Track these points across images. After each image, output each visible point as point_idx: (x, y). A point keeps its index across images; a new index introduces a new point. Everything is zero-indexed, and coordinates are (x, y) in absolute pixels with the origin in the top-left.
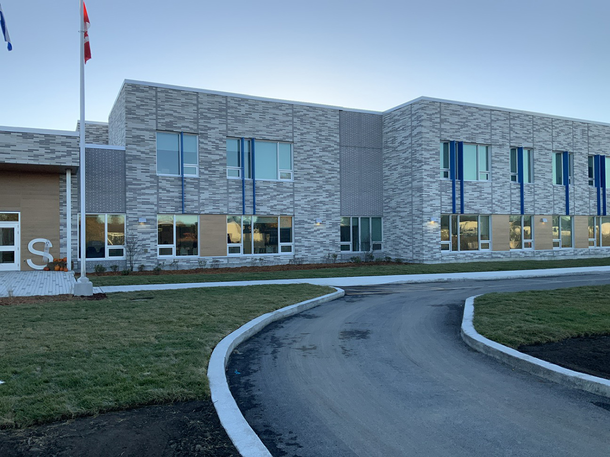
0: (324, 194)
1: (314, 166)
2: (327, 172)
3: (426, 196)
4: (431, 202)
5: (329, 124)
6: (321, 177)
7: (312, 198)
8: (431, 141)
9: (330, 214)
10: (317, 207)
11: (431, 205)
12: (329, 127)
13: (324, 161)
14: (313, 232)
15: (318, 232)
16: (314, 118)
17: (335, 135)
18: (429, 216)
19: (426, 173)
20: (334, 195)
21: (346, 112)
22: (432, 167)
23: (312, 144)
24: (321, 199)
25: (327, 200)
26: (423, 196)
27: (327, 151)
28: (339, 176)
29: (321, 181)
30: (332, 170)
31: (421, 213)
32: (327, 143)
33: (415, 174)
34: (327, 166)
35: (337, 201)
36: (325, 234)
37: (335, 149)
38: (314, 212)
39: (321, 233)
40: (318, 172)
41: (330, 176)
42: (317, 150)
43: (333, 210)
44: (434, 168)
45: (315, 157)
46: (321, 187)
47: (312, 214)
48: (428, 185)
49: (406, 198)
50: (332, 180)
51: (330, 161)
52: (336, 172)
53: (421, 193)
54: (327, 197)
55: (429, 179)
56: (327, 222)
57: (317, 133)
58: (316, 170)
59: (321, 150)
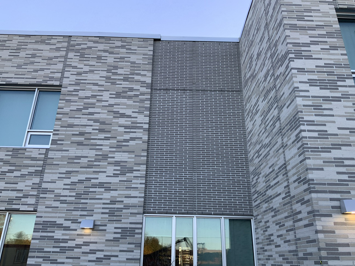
0: (111, 170)
1: (96, 121)
2: (122, 129)
5: (133, 58)
6: (107, 139)
9: (120, 210)
12: (134, 63)
13: (117, 112)
15: (85, 249)
16: (105, 51)
17: (143, 73)
19: (305, 77)
20: (131, 171)
21: (169, 42)
22: (321, 63)
23: (96, 88)
24: (102, 178)
25: (116, 180)
26: (303, 134)
27: (124, 97)
28: (145, 138)
29: (107, 145)
30: (134, 126)
31: (306, 186)
32: (126, 84)
33: (281, 94)
34: (122, 121)
35: (139, 183)
36: (100, 255)
37: (143, 94)
38: (81, 206)
40: (101, 131)
41: (127, 137)
42: (106, 96)
43: (127, 201)
45: (99, 107)
46: (105, 157)
50: (132, 143)
51: (128, 112)
52: (142, 130)
54: (116, 175)
57: (108, 71)
58: (98, 128)
59: (114, 96)
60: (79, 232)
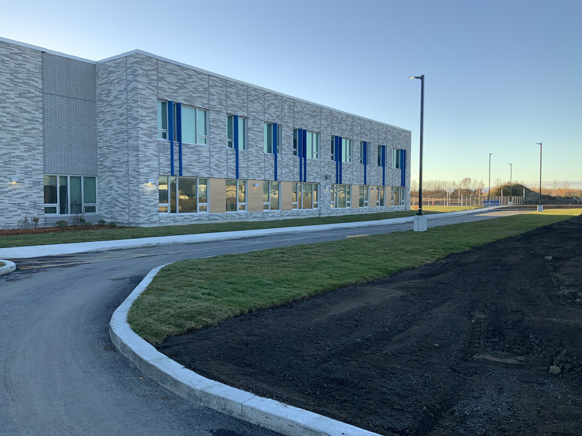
0: (22, 148)
1: (8, 113)
2: (26, 121)
3: (143, 156)
4: (148, 163)
5: (28, 66)
6: (17, 127)
7: (6, 151)
8: (148, 99)
9: (31, 172)
10: (12, 163)
11: (148, 166)
12: (28, 70)
13: (21, 109)
14: (6, 192)
15: (15, 192)
16: (7, 56)
17: (36, 79)
18: (146, 177)
19: (143, 132)
20: (35, 149)
21: (51, 55)
22: (148, 126)
23: (4, 87)
24: (18, 153)
25: (26, 154)
26: (140, 155)
27: (25, 98)
28: (41, 128)
29: (18, 132)
30: (32, 120)
31: (137, 173)
32: (25, 87)
33: (131, 132)
34: (25, 115)
35: (40, 157)
36: (23, 195)
37: (37, 96)
38: (7, 169)
39: (19, 193)
40: (13, 121)
41: (30, 127)
42: (12, 94)
43: (34, 167)
44: (150, 127)
45: (8, 103)
46: (18, 139)
47: (5, 171)
48: (145, 145)
49: (122, 157)
50: (33, 131)
51: (29, 109)
52: (38, 123)
53: (137, 153)
54: (26, 151)
55: (145, 138)
56: (27, 181)
57: (11, 74)
58: (10, 119)
59: (18, 96)
60: (9, 183)
